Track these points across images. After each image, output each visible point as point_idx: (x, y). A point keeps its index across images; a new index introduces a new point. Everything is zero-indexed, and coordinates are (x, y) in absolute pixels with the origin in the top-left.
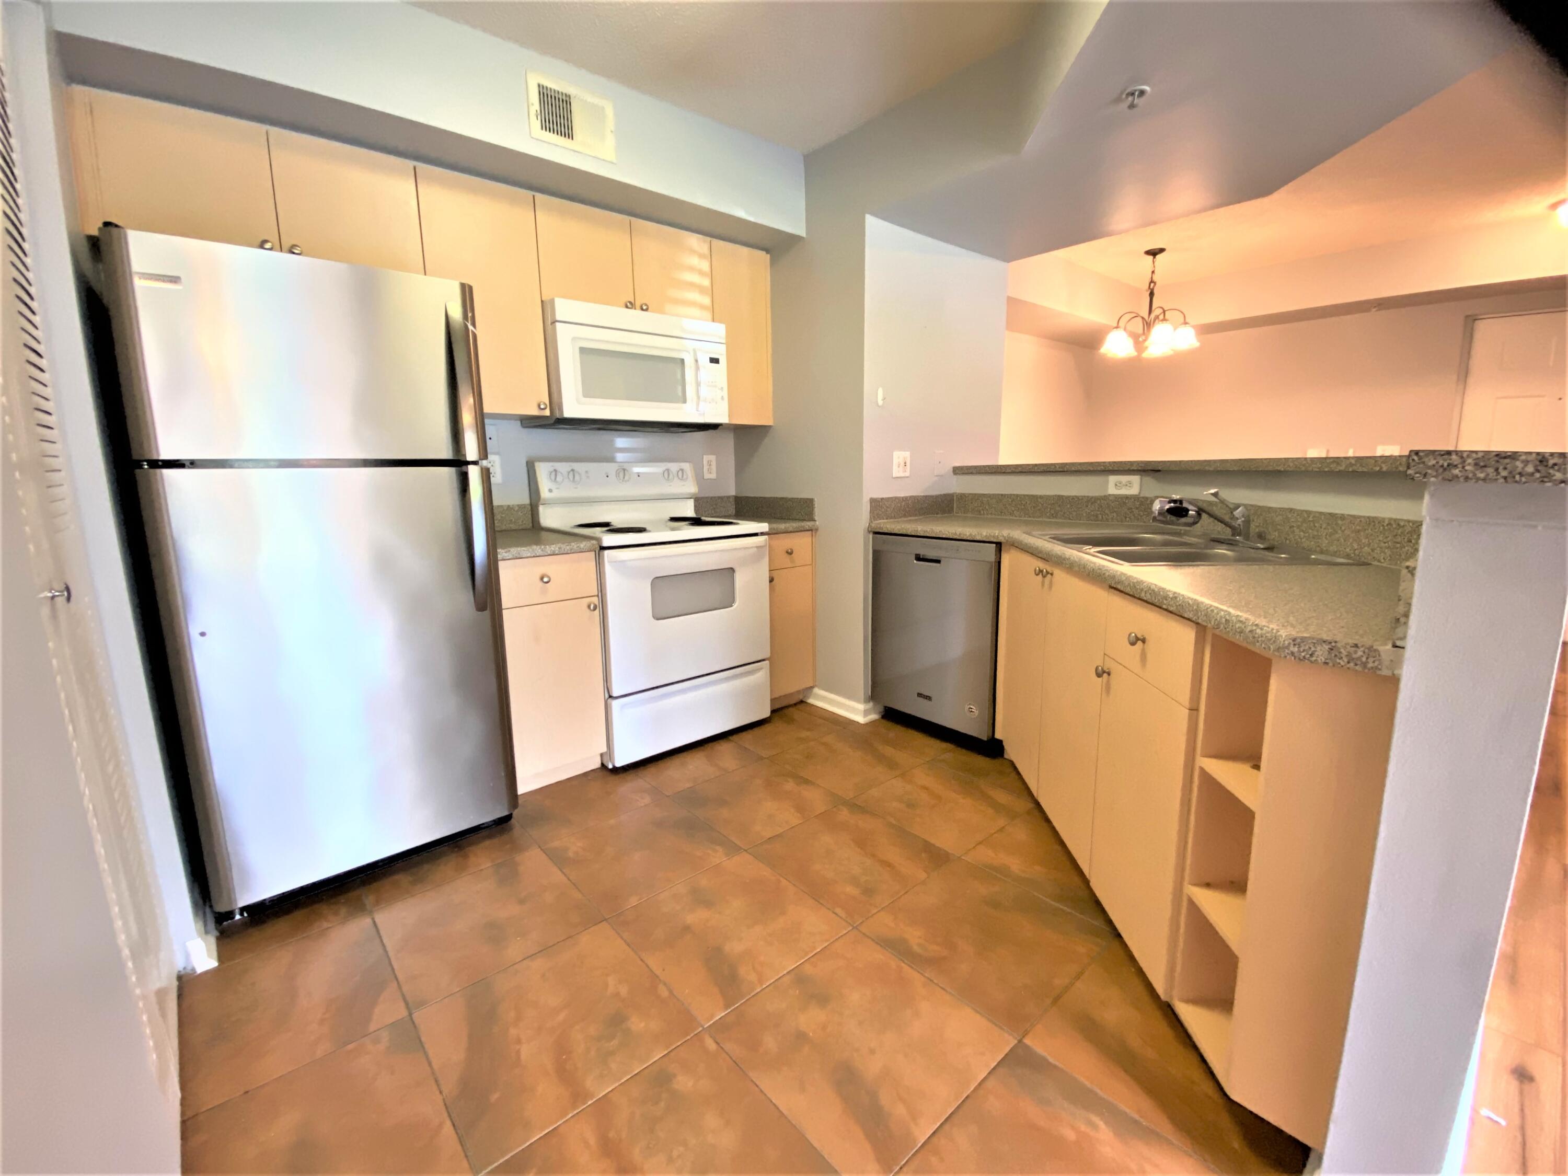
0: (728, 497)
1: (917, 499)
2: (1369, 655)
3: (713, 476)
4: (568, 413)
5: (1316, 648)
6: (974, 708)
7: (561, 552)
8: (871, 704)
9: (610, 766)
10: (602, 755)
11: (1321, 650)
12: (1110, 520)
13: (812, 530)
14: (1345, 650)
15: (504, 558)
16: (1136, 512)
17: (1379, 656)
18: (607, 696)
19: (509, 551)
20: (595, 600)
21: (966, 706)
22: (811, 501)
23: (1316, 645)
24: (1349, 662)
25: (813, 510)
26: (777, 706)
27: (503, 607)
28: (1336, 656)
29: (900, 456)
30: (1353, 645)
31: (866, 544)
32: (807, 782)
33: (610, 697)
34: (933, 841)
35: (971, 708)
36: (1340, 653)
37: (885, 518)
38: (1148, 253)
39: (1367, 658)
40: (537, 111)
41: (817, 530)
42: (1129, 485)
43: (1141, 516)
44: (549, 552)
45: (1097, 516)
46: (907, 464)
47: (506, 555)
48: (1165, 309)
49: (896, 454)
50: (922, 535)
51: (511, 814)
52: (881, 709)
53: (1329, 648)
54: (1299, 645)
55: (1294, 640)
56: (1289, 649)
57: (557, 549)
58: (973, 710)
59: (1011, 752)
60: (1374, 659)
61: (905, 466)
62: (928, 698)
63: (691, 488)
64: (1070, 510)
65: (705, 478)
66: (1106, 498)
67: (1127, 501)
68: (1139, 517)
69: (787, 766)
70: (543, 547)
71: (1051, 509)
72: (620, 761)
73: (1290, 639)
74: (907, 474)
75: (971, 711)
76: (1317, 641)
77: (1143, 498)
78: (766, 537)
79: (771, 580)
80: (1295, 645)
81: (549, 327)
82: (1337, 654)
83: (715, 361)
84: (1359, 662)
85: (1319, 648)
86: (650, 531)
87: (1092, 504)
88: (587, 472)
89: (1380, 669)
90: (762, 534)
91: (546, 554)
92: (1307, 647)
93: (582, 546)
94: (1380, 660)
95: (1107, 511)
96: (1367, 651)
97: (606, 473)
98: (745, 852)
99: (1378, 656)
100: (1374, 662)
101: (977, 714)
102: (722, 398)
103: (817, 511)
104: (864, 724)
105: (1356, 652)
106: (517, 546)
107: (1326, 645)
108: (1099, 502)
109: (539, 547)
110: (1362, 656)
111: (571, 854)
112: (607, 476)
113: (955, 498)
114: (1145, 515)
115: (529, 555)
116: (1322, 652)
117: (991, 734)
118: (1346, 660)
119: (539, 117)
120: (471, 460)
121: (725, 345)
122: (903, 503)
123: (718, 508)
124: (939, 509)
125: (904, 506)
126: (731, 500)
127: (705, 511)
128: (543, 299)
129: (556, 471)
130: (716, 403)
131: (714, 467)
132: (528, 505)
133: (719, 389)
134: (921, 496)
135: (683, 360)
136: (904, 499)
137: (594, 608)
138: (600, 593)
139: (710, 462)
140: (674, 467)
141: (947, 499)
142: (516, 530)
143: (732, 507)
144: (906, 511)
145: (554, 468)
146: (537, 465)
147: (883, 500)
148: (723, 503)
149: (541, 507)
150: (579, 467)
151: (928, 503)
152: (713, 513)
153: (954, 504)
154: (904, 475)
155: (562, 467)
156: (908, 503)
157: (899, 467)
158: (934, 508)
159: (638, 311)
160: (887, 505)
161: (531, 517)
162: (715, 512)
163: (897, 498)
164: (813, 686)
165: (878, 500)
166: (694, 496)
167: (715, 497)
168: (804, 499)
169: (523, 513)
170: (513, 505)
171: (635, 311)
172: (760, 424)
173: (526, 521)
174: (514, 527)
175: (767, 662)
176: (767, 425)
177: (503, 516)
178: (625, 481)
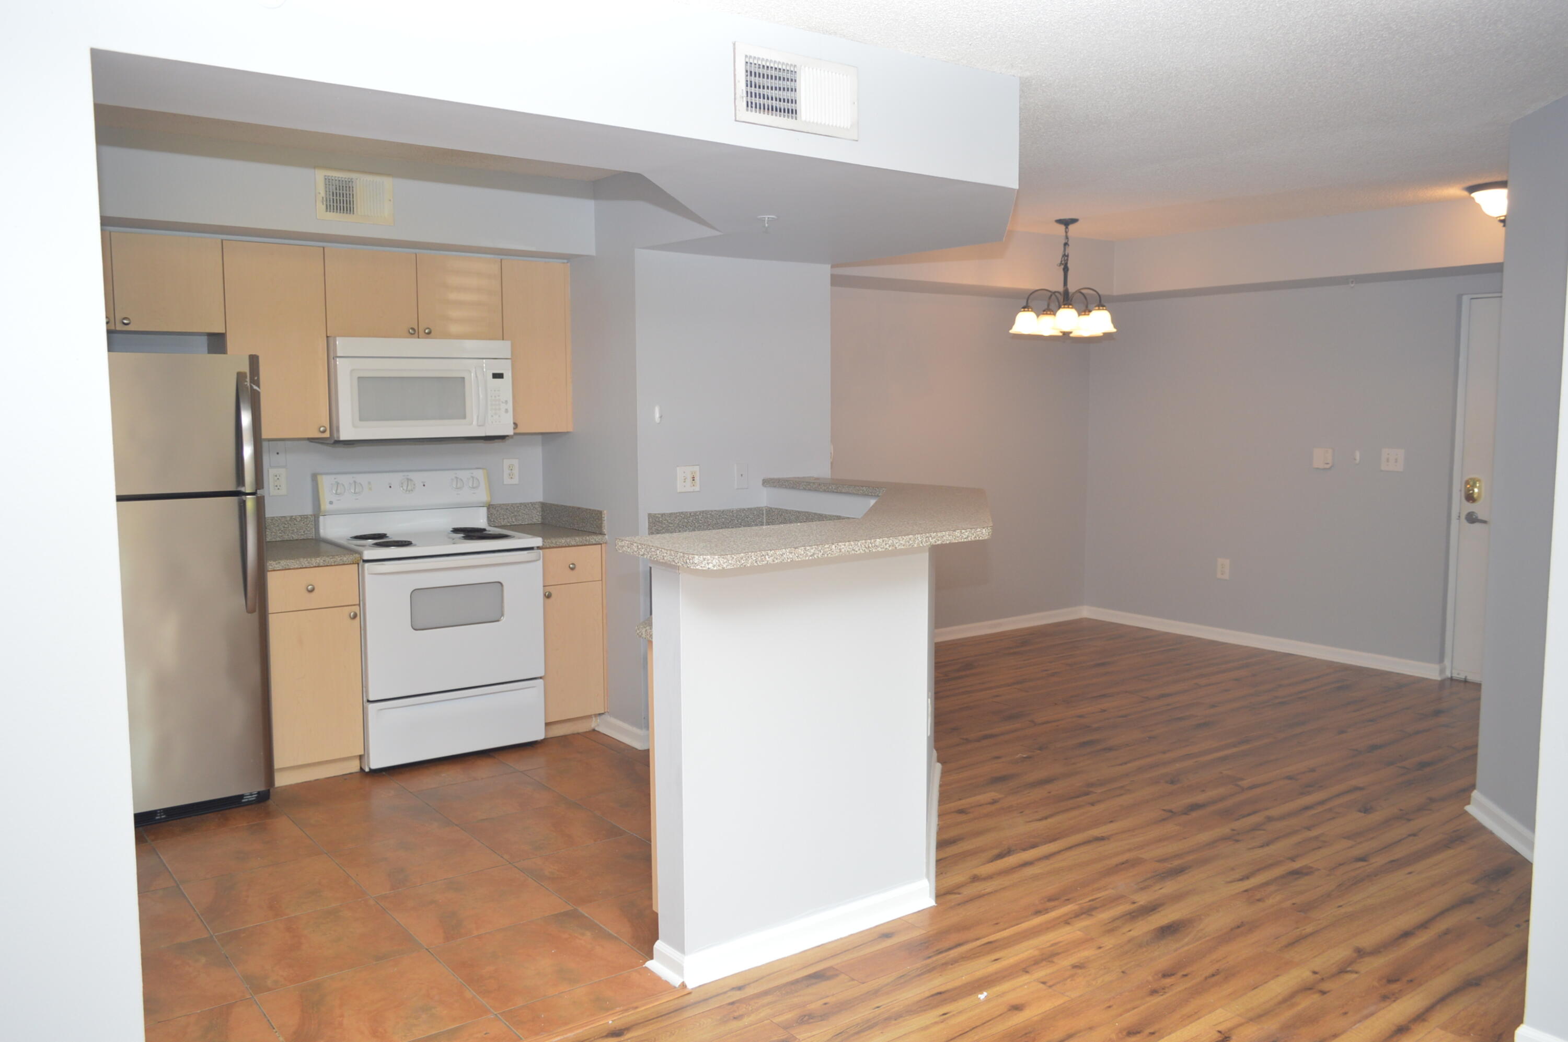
0: (532, 504)
1: (711, 514)
3: (515, 481)
4: (343, 437)
7: (326, 564)
9: (367, 770)
10: (359, 757)
13: (601, 544)
15: (275, 569)
18: (364, 697)
19: (279, 563)
20: (356, 609)
22: (601, 512)
25: (602, 523)
27: (270, 611)
29: (683, 473)
33: (368, 700)
38: (1060, 221)
40: (323, 198)
44: (314, 565)
46: (695, 479)
47: (277, 567)
49: (680, 471)
51: (269, 790)
57: (322, 561)
63: (482, 495)
65: (505, 483)
70: (309, 559)
72: (376, 763)
74: (697, 488)
78: (538, 552)
79: (548, 596)
81: (332, 361)
83: (497, 376)
86: (415, 545)
88: (369, 483)
90: (536, 549)
91: (312, 566)
93: (345, 559)
97: (390, 484)
102: (507, 411)
103: (606, 524)
104: (640, 750)
106: (286, 558)
109: (305, 559)
112: (390, 487)
113: (764, 512)
115: (296, 566)
119: (325, 203)
120: (248, 491)
121: (510, 361)
122: (691, 519)
123: (519, 515)
124: (742, 524)
125: (692, 521)
126: (537, 506)
127: (504, 519)
128: (328, 335)
129: (338, 484)
130: (499, 416)
131: (516, 472)
132: (311, 515)
133: (502, 402)
134: (715, 511)
135: (463, 378)
136: (692, 514)
137: (355, 616)
138: (361, 603)
139: (511, 466)
140: (464, 475)
141: (753, 513)
142: (297, 540)
143: (538, 513)
144: (695, 527)
145: (336, 480)
146: (319, 477)
147: (664, 516)
148: (526, 510)
149: (321, 518)
150: (362, 479)
151: (726, 518)
152: (514, 520)
153: (763, 518)
154: (692, 490)
155: (345, 479)
156: (699, 518)
157: (684, 482)
158: (734, 523)
159: (422, 338)
160: (669, 521)
161: (312, 528)
162: (516, 519)
163: (682, 513)
164: (603, 714)
165: (657, 515)
166: (487, 506)
167: (516, 504)
168: (595, 510)
169: (305, 523)
170: (296, 516)
171: (418, 338)
172: (557, 431)
173: (308, 531)
174: (295, 537)
175: (541, 681)
176: (566, 431)
177: (286, 526)
178: (409, 491)
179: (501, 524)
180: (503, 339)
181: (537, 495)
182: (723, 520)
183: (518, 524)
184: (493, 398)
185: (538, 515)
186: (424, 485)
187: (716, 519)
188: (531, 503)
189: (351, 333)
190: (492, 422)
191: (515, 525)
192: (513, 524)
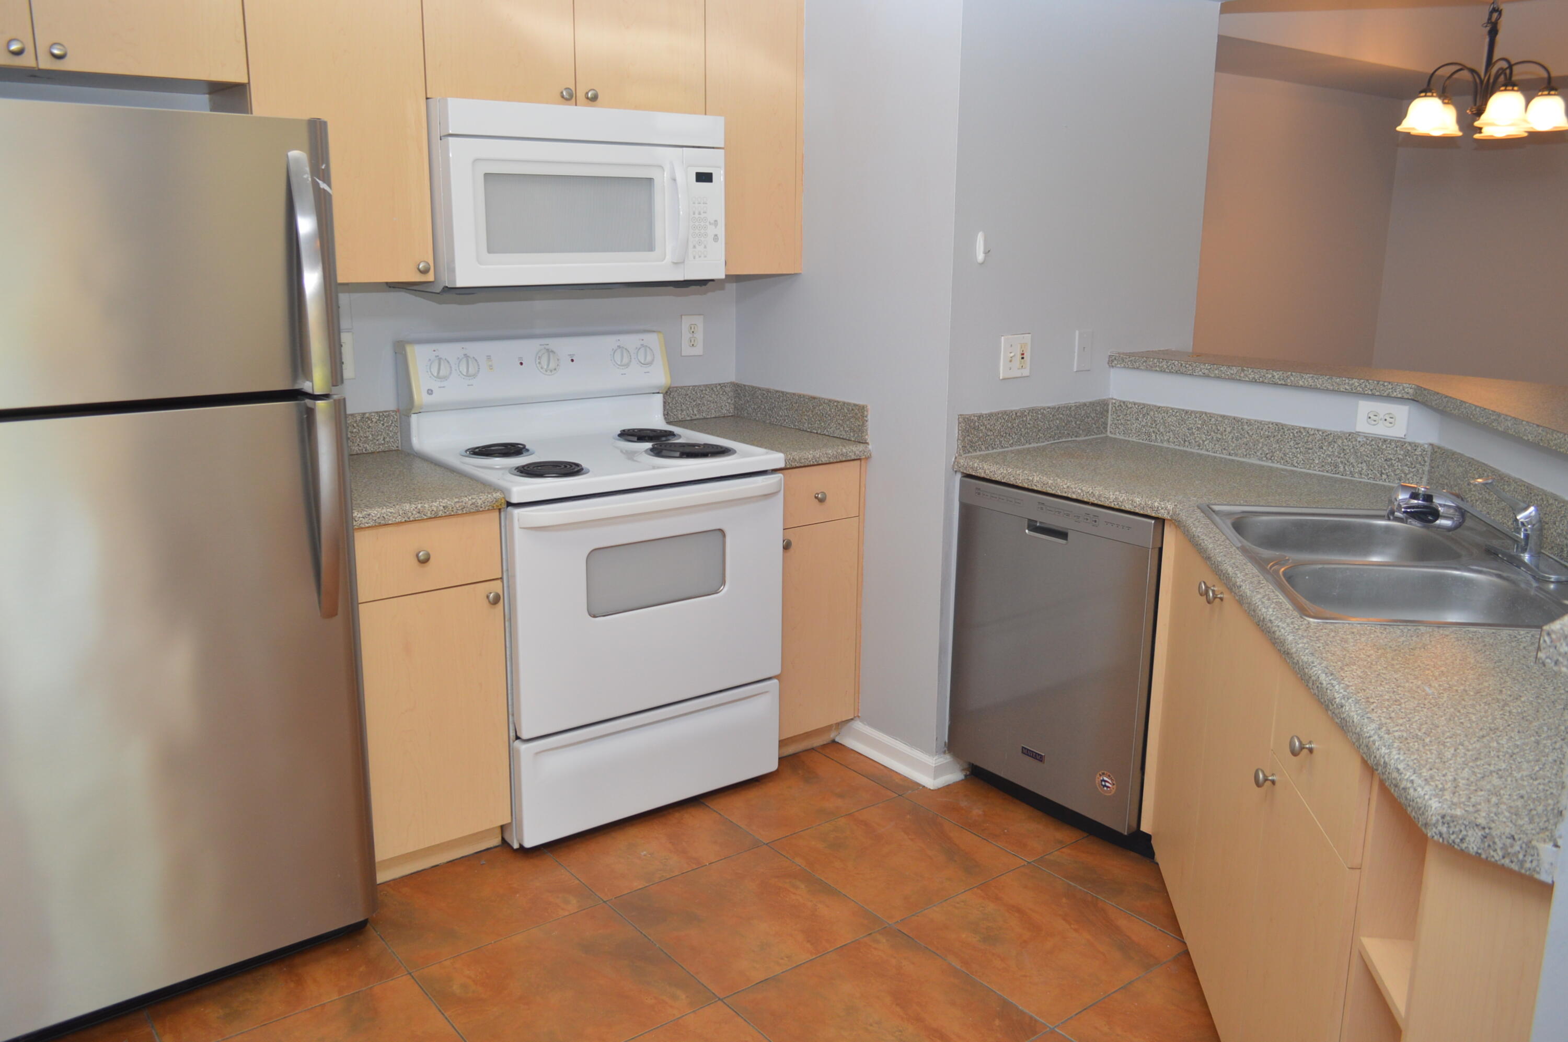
0: (722, 386)
1: (1042, 414)
2: (1526, 851)
3: (698, 350)
4: (462, 280)
5: (1467, 831)
6: (1110, 781)
7: (445, 512)
8: (947, 759)
9: (516, 846)
10: (503, 828)
11: (1473, 835)
12: (1356, 475)
13: (860, 459)
14: (1500, 840)
15: (362, 525)
16: (1397, 465)
17: (1538, 855)
18: (512, 734)
20: (496, 587)
21: (1098, 776)
22: (862, 409)
23: (1467, 827)
24: (1504, 857)
25: (864, 426)
26: (791, 750)
27: (361, 599)
28: (1489, 846)
29: (1009, 345)
30: (1509, 836)
31: (948, 492)
32: (830, 891)
33: (517, 738)
34: (1013, 1000)
35: (1106, 781)
36: (1494, 843)
37: (983, 447)
39: (1525, 856)
41: (868, 458)
42: (1390, 419)
43: (1406, 474)
44: (429, 515)
45: (1336, 466)
46: (1024, 356)
47: (366, 519)
48: (1513, 62)
49: (1005, 343)
50: (1039, 489)
51: (369, 918)
52: (966, 766)
53: (1482, 835)
54: (1448, 824)
55: (1443, 817)
56: (1436, 828)
57: (441, 507)
58: (1107, 784)
59: (1160, 856)
60: (1533, 858)
61: (1023, 358)
62: (1039, 758)
63: (660, 376)
64: (1294, 450)
65: (683, 354)
66: (1351, 436)
67: (1384, 447)
68: (1403, 475)
69: (798, 860)
70: (419, 505)
71: (1263, 444)
72: (532, 838)
73: (1438, 814)
74: (1026, 372)
75: (1105, 786)
76: (1469, 823)
77: (1410, 444)
78: (779, 476)
79: (787, 546)
80: (1443, 823)
81: (437, 143)
82: (1491, 844)
83: (703, 177)
84: (1515, 860)
85: (1470, 833)
86: (589, 472)
87: (1330, 444)
88: (489, 357)
89: (1538, 873)
90: (775, 471)
91: (425, 517)
92: (1457, 829)
93: (479, 501)
94: (1538, 860)
95: (1352, 460)
96: (1524, 846)
97: (520, 358)
98: (720, 1002)
99: (1536, 854)
100: (1531, 862)
101: (1113, 791)
102: (716, 238)
103: (872, 427)
104: (933, 790)
105: (1512, 846)
107: (1479, 830)
108: (1340, 442)
109: (414, 506)
110: (1519, 852)
111: (456, 988)
112: (521, 364)
113: (1110, 407)
114: (1413, 472)
115: (398, 520)
116: (1473, 839)
117: (1134, 825)
118: (1500, 853)
120: (318, 391)
121: (722, 151)
122: (1017, 421)
123: (703, 404)
124: (1081, 427)
125: (1018, 425)
126: (728, 389)
127: (682, 410)
128: (428, 96)
129: (440, 359)
130: (705, 247)
131: (700, 336)
132: (393, 411)
133: (710, 223)
134: (1049, 408)
135: (650, 180)
136: (1018, 414)
137: (496, 600)
138: (505, 575)
139: (693, 327)
140: (631, 341)
141: (1096, 410)
142: (372, 453)
143: (729, 401)
144: (1021, 434)
145: (436, 353)
146: (409, 349)
147: (981, 418)
148: (713, 396)
149: (414, 418)
150: (478, 349)
151: (1061, 418)
152: (696, 412)
153: (1107, 417)
154: (1019, 375)
155: (451, 351)
156: (1026, 420)
157: (1011, 361)
158: (1071, 426)
159: (581, 105)
160: (988, 426)
161: (396, 433)
162: (699, 411)
163: (1005, 412)
164: (852, 719)
165: (973, 417)
166: (664, 392)
167: (700, 386)
168: (849, 404)
169: (386, 424)
170: (370, 413)
171: (576, 105)
172: (779, 272)
173: (390, 438)
174: (370, 448)
175: (775, 681)
176: (793, 273)
177: (355, 430)
178: (551, 371)
179: (678, 417)
180: (706, 114)
181: (728, 374)
182: (1058, 422)
183: (701, 417)
184: (697, 216)
185: (729, 403)
186: (572, 360)
187: (1048, 421)
188: (720, 384)
189: (467, 92)
190: (694, 257)
191: (698, 419)
192: (694, 417)
